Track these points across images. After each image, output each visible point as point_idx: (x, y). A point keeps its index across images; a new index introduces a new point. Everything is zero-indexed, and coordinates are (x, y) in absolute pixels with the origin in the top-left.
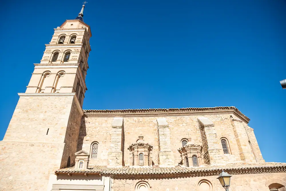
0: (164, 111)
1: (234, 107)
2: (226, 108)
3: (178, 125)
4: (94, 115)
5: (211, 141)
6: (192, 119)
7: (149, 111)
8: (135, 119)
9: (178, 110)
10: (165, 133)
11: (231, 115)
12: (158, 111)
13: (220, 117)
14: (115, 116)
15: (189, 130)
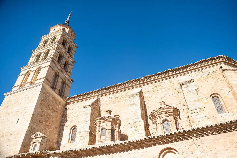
0: (140, 81)
1: (222, 56)
2: (212, 59)
3: (156, 92)
4: (74, 101)
5: (191, 100)
6: (172, 82)
7: (123, 85)
8: (111, 97)
9: (154, 76)
10: (135, 102)
11: (220, 66)
12: (133, 82)
13: (207, 72)
14: (92, 97)
15: (169, 94)
